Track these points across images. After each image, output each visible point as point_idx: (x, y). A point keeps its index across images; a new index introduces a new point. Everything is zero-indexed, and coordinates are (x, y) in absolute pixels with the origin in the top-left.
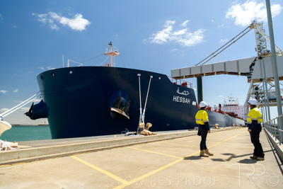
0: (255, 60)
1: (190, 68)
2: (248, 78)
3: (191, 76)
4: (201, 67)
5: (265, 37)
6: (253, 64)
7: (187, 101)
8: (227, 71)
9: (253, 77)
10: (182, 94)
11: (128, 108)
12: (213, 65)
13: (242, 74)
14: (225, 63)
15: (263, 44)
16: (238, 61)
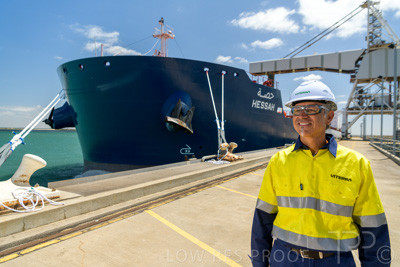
0: (364, 53)
1: (276, 62)
2: (352, 77)
4: (290, 61)
5: (382, 22)
6: (360, 59)
8: (325, 66)
9: (359, 76)
12: (306, 59)
13: (344, 71)
14: (322, 57)
15: (377, 30)
16: (340, 54)
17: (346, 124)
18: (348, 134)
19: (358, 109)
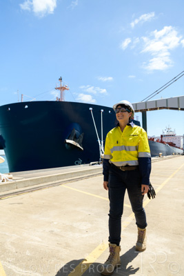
1: (136, 104)
3: (137, 111)
4: (146, 103)
8: (169, 106)
11: (81, 139)
12: (156, 101)
13: (182, 109)
14: (167, 100)
16: (178, 98)
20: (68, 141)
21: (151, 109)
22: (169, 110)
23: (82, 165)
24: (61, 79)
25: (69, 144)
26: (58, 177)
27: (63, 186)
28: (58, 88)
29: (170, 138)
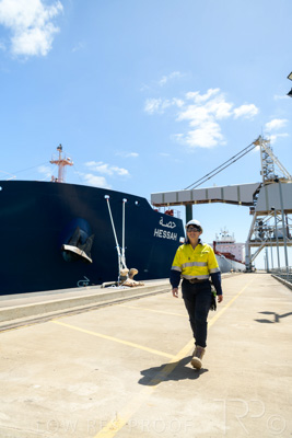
0: (260, 187)
1: (177, 193)
2: (252, 209)
3: (177, 204)
4: (192, 192)
6: (257, 192)
7: (173, 237)
8: (225, 199)
9: (257, 208)
10: (167, 226)
11: (90, 245)
12: (207, 190)
13: (243, 204)
14: (222, 189)
15: (270, 166)
16: (238, 187)
17: (249, 257)
18: (251, 267)
19: (259, 241)
20: (67, 247)
21: (199, 202)
22: (225, 204)
23: (88, 287)
24: (60, 148)
25: (68, 251)
26: (47, 307)
27: (55, 322)
28: (56, 162)
29: (227, 246)
